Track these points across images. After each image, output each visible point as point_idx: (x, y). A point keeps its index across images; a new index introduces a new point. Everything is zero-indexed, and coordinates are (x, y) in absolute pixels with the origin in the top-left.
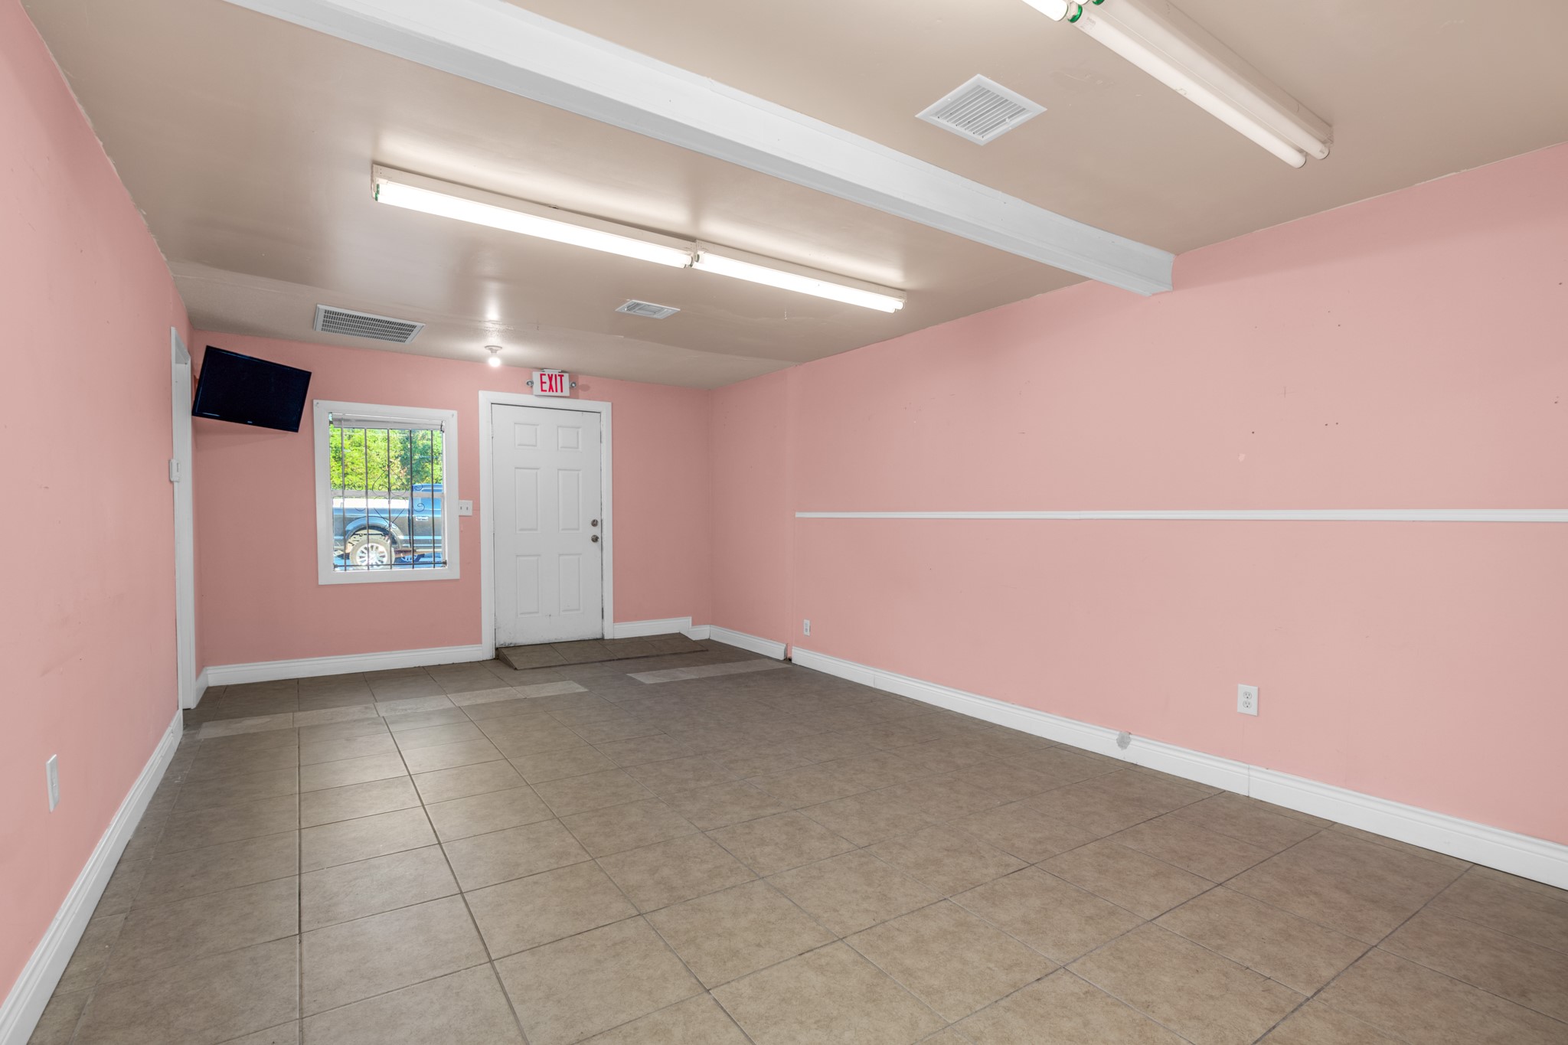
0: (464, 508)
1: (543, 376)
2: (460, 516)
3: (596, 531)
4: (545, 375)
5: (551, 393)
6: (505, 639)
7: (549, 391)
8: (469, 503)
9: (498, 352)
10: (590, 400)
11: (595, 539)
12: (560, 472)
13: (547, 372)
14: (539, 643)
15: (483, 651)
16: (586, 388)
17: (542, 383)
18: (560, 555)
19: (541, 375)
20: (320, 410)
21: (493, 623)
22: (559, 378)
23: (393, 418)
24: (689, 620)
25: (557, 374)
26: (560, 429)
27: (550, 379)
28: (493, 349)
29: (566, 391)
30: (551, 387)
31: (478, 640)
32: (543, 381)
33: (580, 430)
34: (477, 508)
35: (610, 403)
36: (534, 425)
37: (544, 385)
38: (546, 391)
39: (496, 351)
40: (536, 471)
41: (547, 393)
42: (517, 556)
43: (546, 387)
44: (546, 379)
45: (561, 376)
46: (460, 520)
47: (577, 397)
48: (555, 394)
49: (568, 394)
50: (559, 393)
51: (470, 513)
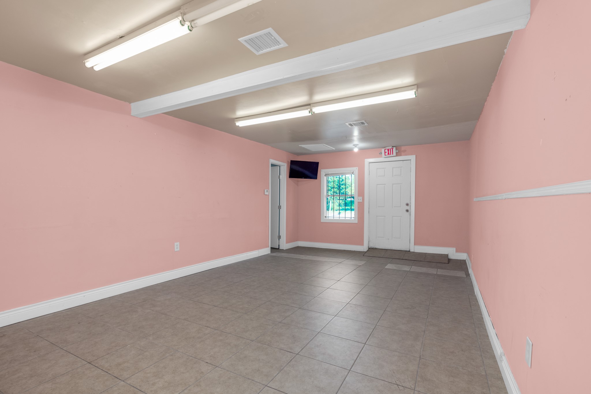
0: (359, 199)
1: (386, 150)
2: (358, 202)
3: (408, 208)
4: (386, 149)
5: (389, 156)
6: (372, 245)
7: (388, 155)
8: (361, 198)
9: (357, 146)
10: (406, 155)
11: (407, 211)
12: (394, 185)
13: (387, 148)
14: (384, 248)
15: (364, 248)
16: (405, 151)
17: (385, 152)
18: (393, 217)
19: (385, 150)
20: (322, 172)
21: (368, 239)
22: (391, 150)
23: (338, 172)
24: (455, 249)
25: (391, 148)
26: (394, 169)
27: (388, 150)
28: (355, 146)
29: (395, 154)
30: (388, 153)
31: (362, 244)
32: (386, 152)
33: (402, 168)
34: (363, 199)
35: (415, 156)
36: (384, 168)
37: (386, 153)
38: (386, 155)
39: (356, 146)
40: (384, 185)
41: (387, 156)
42: (377, 216)
43: (387, 154)
44: (387, 151)
45: (392, 149)
46: (358, 203)
47: (401, 155)
48: (390, 156)
49: (395, 155)
50: (392, 155)
51: (361, 201)
